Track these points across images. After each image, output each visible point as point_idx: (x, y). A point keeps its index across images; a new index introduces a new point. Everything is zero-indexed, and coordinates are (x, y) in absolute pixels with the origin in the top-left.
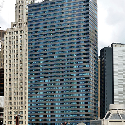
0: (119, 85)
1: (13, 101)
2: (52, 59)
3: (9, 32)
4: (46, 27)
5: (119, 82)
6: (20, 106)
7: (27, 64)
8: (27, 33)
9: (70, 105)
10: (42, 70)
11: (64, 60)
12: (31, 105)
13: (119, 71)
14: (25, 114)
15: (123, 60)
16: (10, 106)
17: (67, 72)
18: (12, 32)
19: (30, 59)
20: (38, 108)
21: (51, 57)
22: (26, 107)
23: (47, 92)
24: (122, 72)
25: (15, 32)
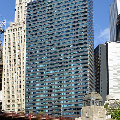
0: (114, 79)
1: (11, 94)
2: (49, 52)
3: (9, 30)
4: (43, 22)
5: (114, 76)
6: (17, 99)
7: (25, 59)
8: (25, 29)
9: (68, 95)
10: (39, 63)
11: (62, 51)
12: (28, 97)
13: (113, 66)
14: (22, 106)
15: (117, 56)
16: (8, 100)
17: (65, 62)
18: (11, 30)
19: (28, 53)
20: (35, 100)
21: (48, 50)
22: (23, 99)
23: (45, 84)
24: (117, 67)
25: (14, 29)
